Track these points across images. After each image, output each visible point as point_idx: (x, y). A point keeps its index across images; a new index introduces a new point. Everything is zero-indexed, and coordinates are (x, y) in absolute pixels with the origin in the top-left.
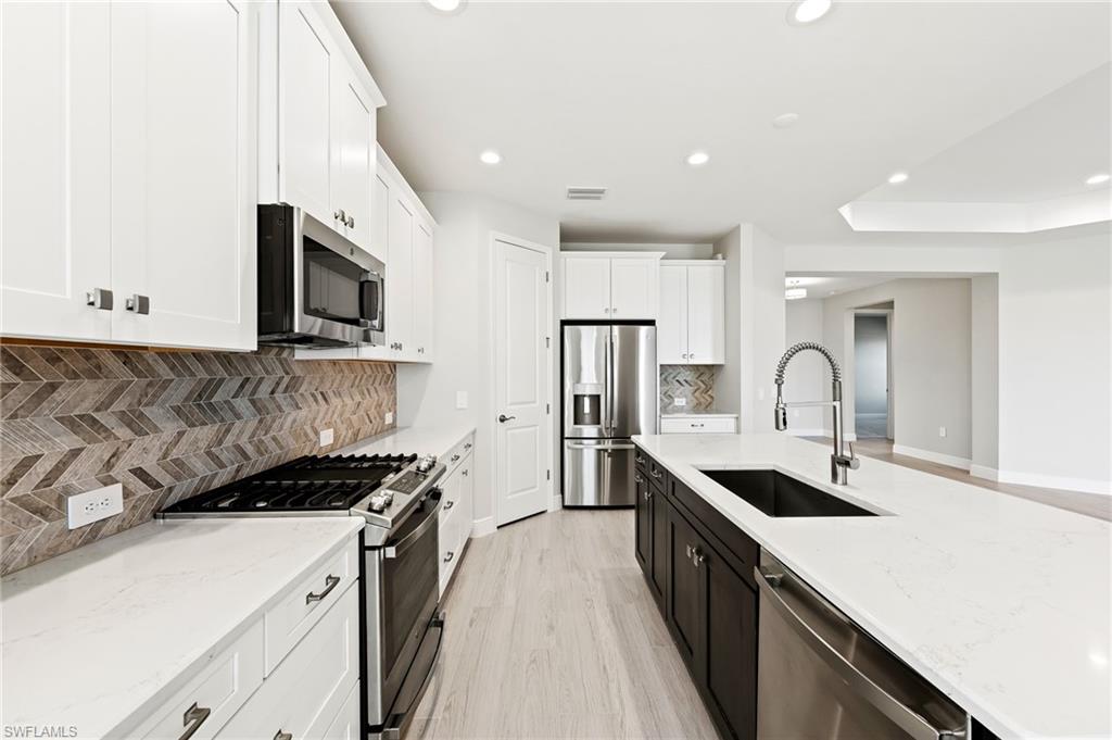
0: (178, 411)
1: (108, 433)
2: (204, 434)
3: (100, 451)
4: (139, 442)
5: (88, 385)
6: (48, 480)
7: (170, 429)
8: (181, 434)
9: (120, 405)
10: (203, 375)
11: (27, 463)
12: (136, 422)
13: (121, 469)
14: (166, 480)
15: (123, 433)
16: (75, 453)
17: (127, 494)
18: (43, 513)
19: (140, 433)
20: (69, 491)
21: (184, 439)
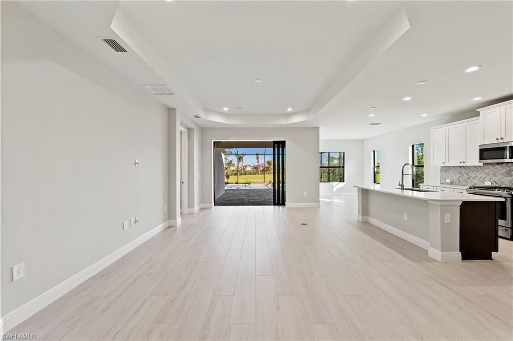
0: (503, 174)
1: (490, 176)
2: (509, 179)
3: (489, 178)
4: (495, 178)
5: (488, 170)
6: (483, 179)
7: (501, 177)
8: (503, 178)
9: (492, 172)
10: (508, 169)
11: (482, 177)
12: (495, 175)
13: (492, 180)
14: (500, 184)
15: (492, 175)
16: (486, 177)
17: (492, 183)
18: (483, 182)
19: (495, 176)
20: (485, 181)
21: (504, 179)
